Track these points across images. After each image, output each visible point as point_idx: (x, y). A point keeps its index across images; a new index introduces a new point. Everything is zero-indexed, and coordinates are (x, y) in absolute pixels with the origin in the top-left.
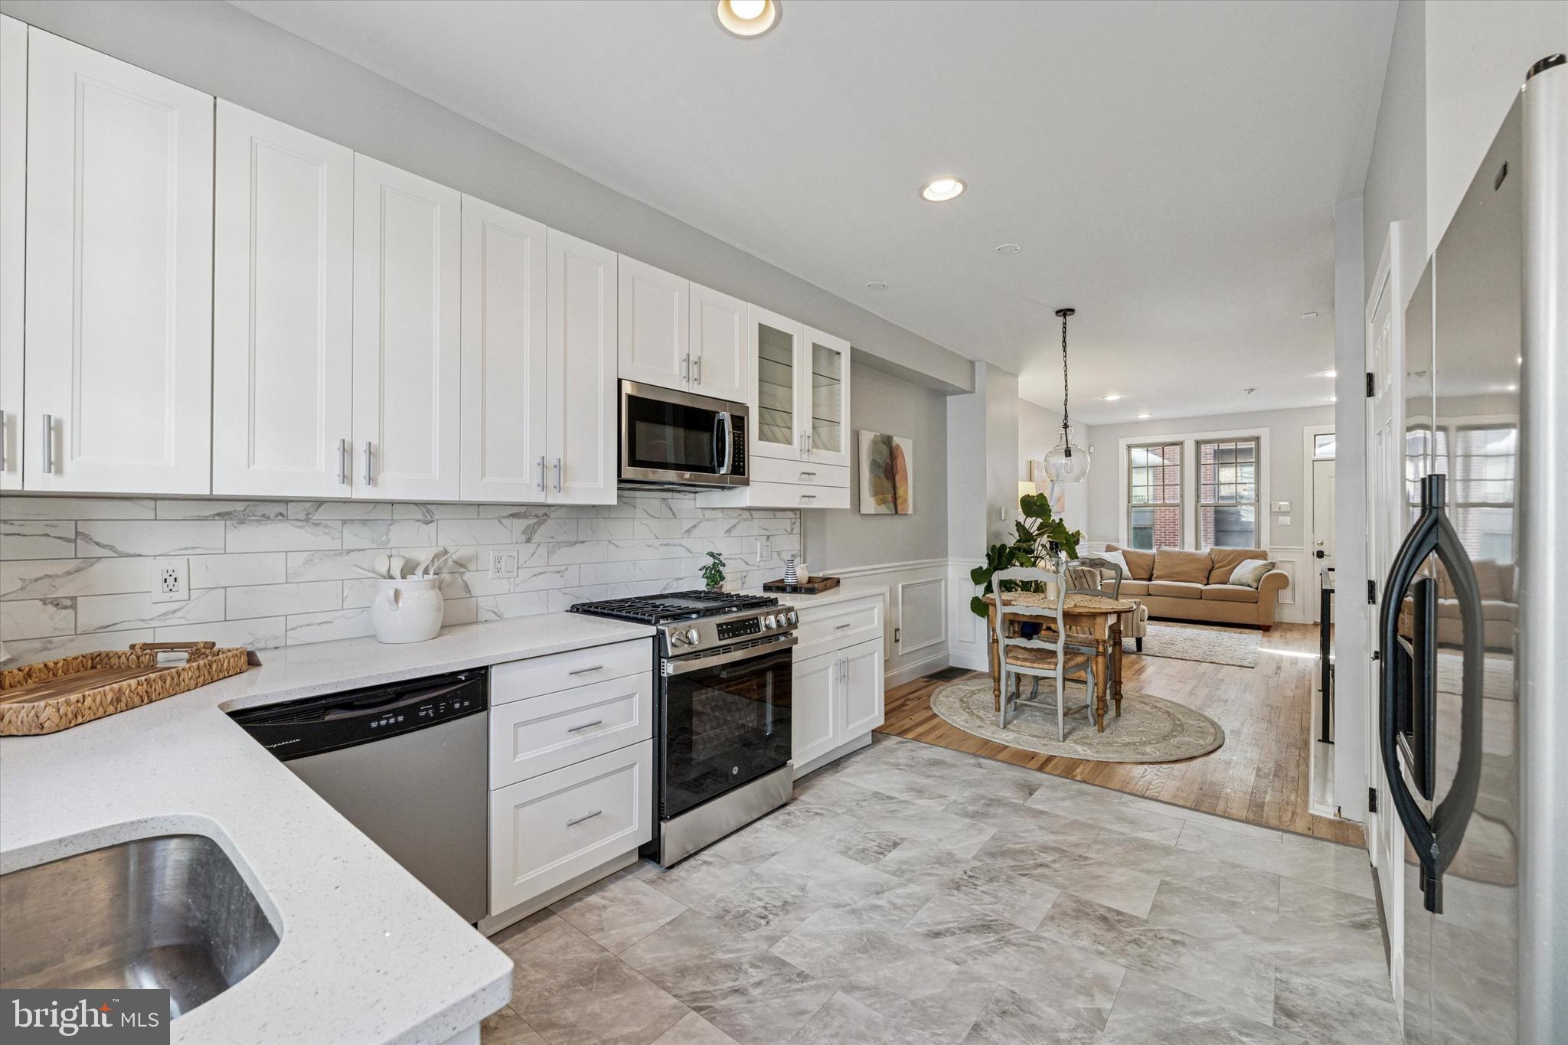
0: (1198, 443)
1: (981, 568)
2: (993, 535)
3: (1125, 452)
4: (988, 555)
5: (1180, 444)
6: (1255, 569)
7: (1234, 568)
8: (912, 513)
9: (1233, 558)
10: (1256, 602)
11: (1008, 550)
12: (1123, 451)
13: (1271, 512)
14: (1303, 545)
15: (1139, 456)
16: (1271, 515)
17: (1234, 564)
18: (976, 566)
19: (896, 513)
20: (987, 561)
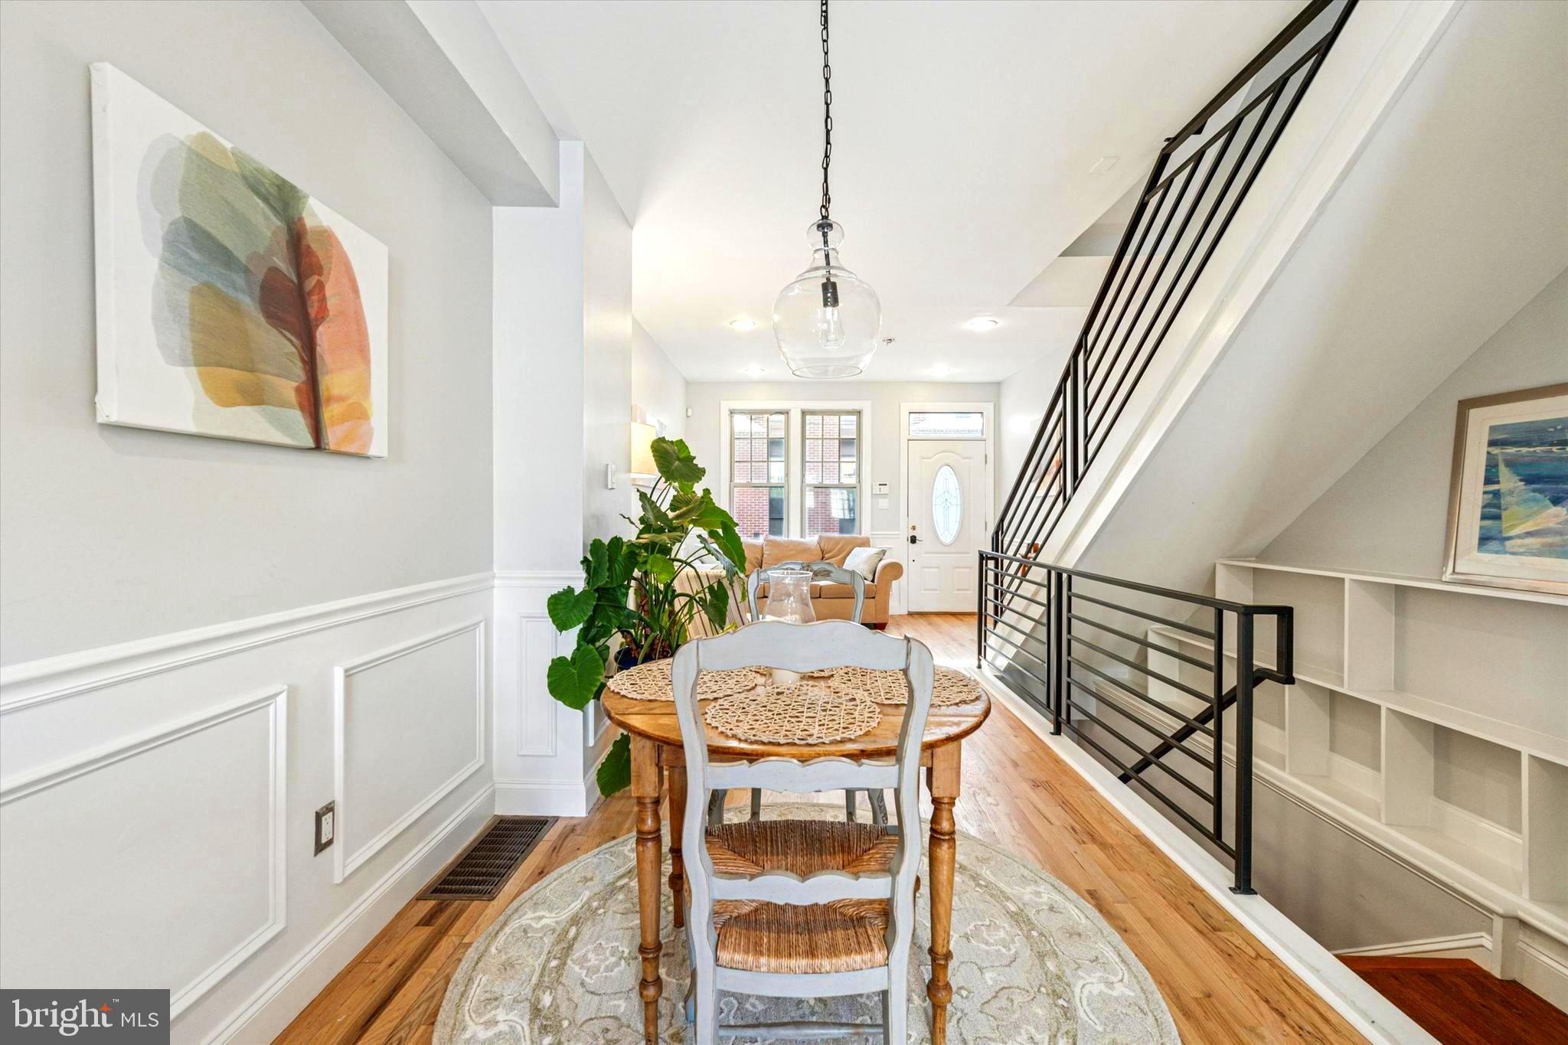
0: (804, 413)
1: (570, 590)
2: (594, 519)
3: (728, 417)
4: (585, 561)
5: (786, 413)
6: (869, 558)
7: (845, 558)
8: (384, 453)
9: (843, 546)
10: (874, 598)
11: (624, 548)
12: (725, 414)
13: (872, 494)
14: (899, 531)
15: (742, 424)
16: (872, 498)
17: (844, 554)
18: (559, 587)
19: (319, 445)
20: (584, 575)
